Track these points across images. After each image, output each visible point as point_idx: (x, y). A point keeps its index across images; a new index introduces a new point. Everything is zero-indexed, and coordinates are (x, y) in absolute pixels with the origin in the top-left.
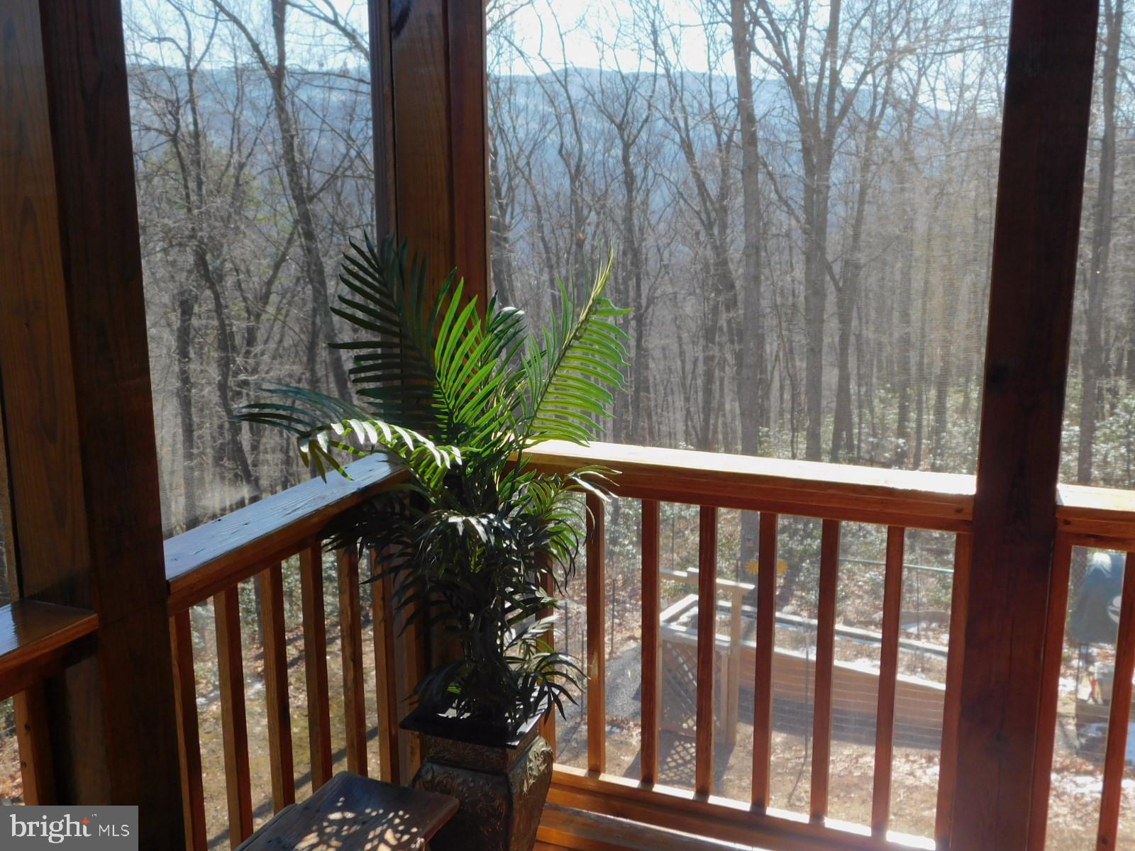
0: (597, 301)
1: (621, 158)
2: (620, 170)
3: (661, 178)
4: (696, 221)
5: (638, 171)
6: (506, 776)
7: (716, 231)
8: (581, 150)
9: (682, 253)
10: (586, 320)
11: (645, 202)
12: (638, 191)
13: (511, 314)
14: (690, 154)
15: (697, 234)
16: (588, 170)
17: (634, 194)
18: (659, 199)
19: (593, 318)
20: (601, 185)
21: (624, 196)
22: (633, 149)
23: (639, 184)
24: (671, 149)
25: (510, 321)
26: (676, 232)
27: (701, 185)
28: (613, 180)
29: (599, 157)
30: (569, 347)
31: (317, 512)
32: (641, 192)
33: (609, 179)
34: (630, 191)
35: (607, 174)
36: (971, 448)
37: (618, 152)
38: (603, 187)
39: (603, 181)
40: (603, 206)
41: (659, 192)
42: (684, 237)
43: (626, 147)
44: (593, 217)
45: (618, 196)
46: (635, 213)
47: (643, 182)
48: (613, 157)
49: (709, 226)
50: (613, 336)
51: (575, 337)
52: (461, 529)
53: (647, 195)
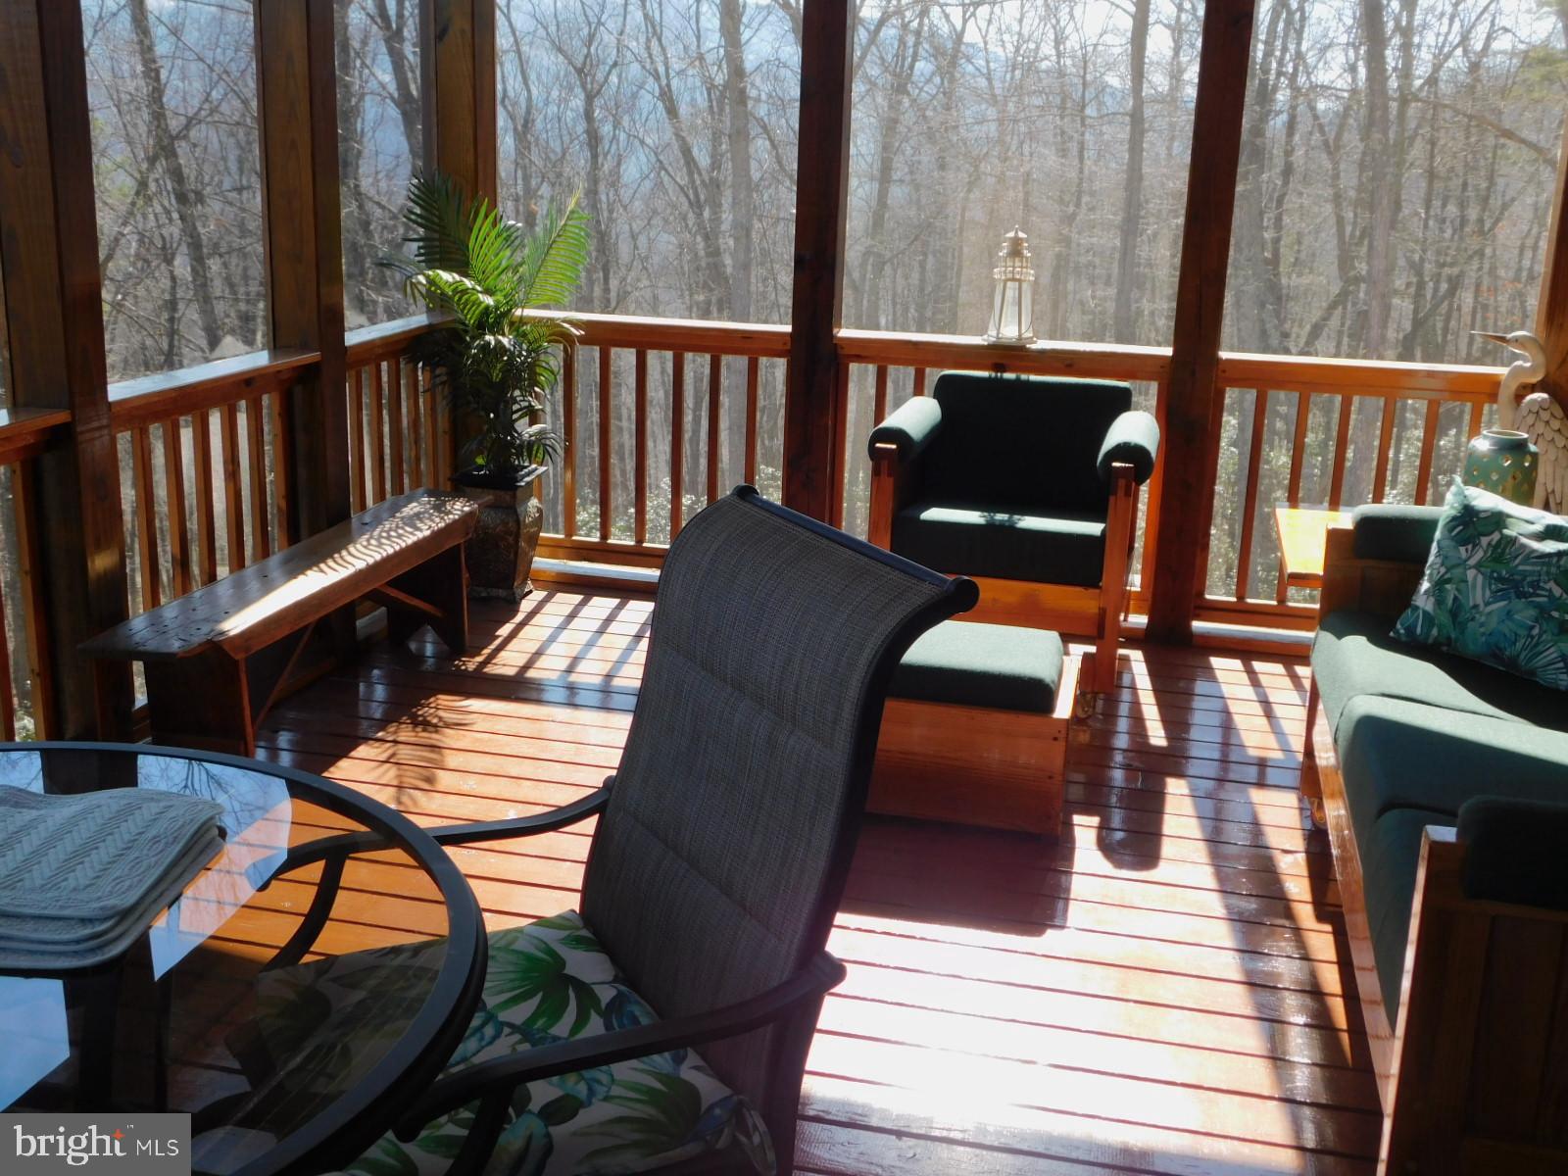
0: (572, 212)
1: (582, 110)
2: (581, 127)
3: (637, 143)
4: (683, 199)
5: (606, 129)
6: (516, 511)
7: (706, 214)
8: (529, 98)
9: (666, 243)
10: (565, 225)
11: (616, 172)
12: (605, 155)
13: (513, 226)
14: (672, 111)
15: (685, 218)
16: (539, 124)
17: (600, 160)
18: (633, 169)
19: (570, 223)
20: (556, 145)
21: (586, 162)
22: (598, 102)
23: (607, 147)
24: (648, 101)
25: (512, 230)
26: (655, 212)
27: (686, 151)
28: (572, 141)
29: (553, 109)
30: (554, 241)
31: (404, 333)
32: (609, 157)
33: (566, 139)
34: (595, 156)
35: (565, 132)
36: (786, 300)
37: (578, 102)
38: (558, 150)
39: (558, 142)
40: (559, 175)
41: (633, 158)
42: (666, 221)
43: (590, 99)
44: (545, 190)
45: (580, 159)
46: (602, 187)
47: (611, 142)
48: (572, 110)
49: (697, 205)
50: (582, 233)
51: (559, 236)
52: (493, 343)
53: (619, 164)
